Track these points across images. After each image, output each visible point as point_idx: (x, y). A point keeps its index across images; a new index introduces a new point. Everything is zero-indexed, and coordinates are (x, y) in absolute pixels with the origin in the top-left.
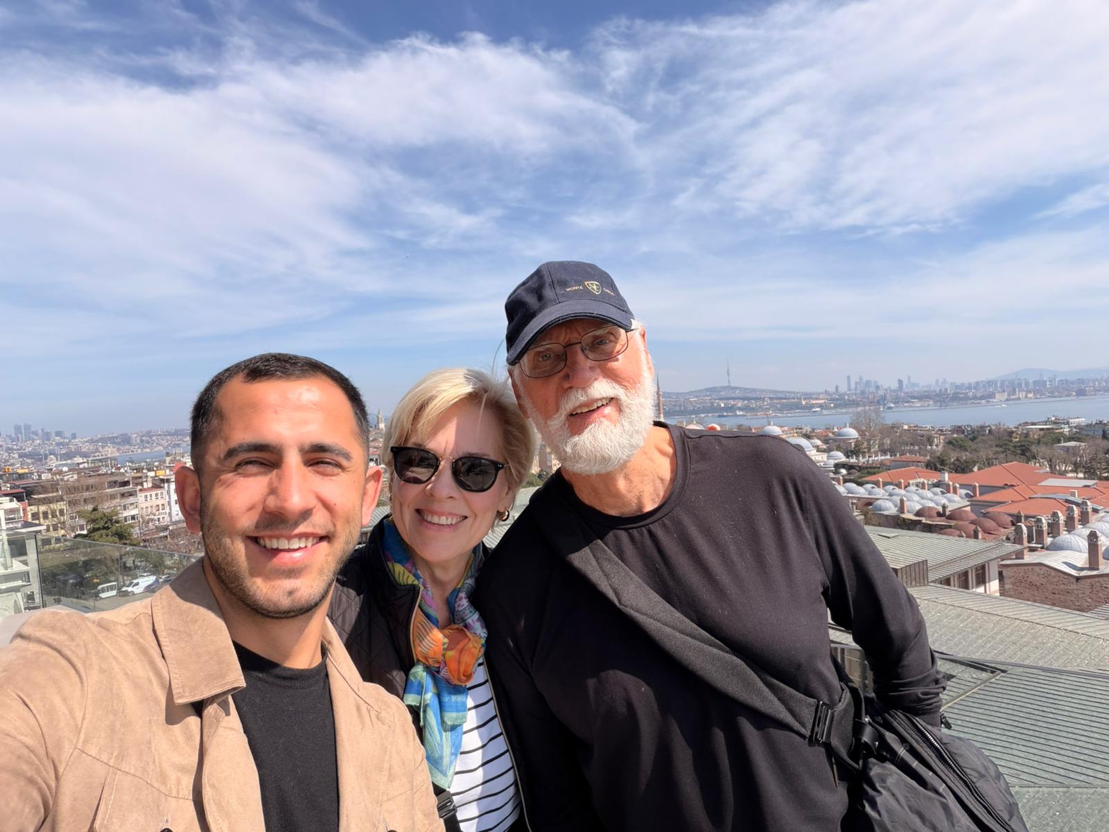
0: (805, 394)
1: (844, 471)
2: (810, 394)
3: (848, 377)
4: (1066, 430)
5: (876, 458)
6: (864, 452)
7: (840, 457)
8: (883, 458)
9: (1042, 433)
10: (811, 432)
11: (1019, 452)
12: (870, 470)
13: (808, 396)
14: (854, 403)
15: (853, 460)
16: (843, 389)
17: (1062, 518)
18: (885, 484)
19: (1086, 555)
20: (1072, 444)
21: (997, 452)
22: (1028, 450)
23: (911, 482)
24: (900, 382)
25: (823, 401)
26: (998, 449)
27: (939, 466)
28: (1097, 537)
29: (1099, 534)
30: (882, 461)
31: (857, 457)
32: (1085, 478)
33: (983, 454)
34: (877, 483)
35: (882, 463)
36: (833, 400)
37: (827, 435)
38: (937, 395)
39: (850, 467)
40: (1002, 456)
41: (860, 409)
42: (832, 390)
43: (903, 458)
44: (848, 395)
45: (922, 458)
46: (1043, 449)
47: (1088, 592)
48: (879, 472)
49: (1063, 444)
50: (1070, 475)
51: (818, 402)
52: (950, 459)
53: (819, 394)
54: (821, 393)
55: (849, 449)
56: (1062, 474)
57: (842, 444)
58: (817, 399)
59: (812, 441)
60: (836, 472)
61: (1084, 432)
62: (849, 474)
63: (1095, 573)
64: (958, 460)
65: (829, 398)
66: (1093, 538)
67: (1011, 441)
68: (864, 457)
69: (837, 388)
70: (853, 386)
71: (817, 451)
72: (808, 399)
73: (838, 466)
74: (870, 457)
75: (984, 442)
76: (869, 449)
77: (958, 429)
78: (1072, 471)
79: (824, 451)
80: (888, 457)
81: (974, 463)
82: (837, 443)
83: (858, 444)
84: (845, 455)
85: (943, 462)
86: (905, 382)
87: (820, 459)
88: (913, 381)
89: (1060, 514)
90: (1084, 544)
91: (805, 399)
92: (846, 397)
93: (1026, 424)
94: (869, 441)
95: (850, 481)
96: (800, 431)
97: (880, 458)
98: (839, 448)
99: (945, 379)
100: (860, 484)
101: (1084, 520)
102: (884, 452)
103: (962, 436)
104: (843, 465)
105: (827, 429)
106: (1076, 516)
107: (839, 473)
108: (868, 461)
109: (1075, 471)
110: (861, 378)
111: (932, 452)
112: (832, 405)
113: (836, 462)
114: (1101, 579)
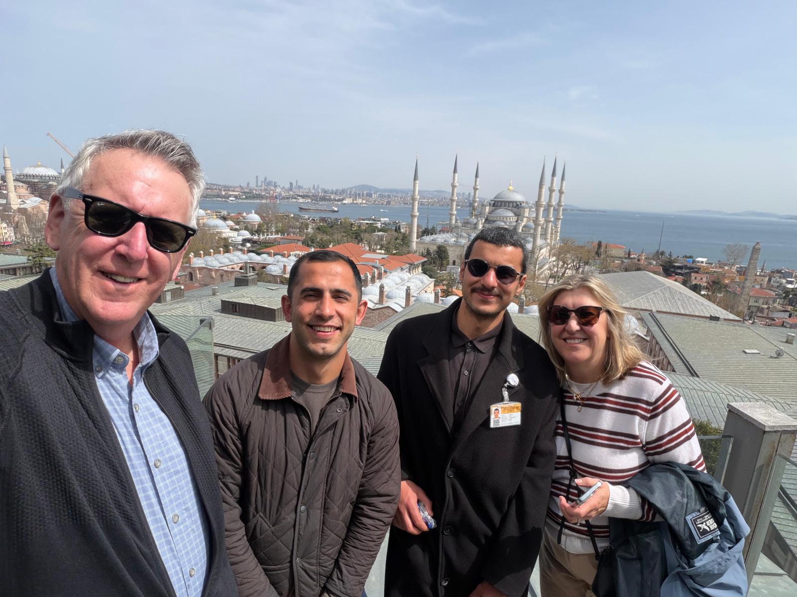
0: (225, 187)
1: (248, 245)
2: (229, 187)
3: (257, 177)
4: (379, 225)
5: (271, 237)
6: (264, 232)
7: (247, 234)
8: (276, 236)
9: (367, 225)
10: (227, 215)
11: (354, 237)
12: (267, 244)
13: (227, 188)
14: (259, 197)
15: (256, 237)
16: (253, 185)
17: (369, 277)
18: (275, 254)
19: (378, 297)
20: (381, 233)
21: (343, 236)
22: (360, 236)
23: (291, 253)
24: (291, 184)
25: (238, 193)
26: (344, 234)
27: (310, 243)
28: (383, 287)
29: (384, 285)
30: (275, 238)
31: (259, 235)
32: (385, 254)
33: (335, 236)
34: (269, 254)
35: (275, 239)
36: (244, 193)
37: (239, 218)
38: (313, 196)
39: (253, 242)
40: (345, 238)
41: (264, 201)
42: (244, 185)
43: (289, 237)
44: (256, 190)
45: (300, 238)
46: (367, 235)
47: (377, 317)
48: (271, 246)
49: (376, 233)
50: (378, 251)
51: (234, 193)
52: (317, 239)
53: (235, 187)
54: (237, 187)
55: (254, 229)
56: (374, 251)
57: (249, 226)
58: (234, 191)
59: (227, 222)
60: (243, 245)
61: (387, 227)
62: (252, 246)
63: (381, 306)
64: (321, 240)
65: (242, 191)
66: (382, 287)
67: (351, 230)
68: (263, 235)
69: (248, 184)
70: (260, 184)
71: (231, 230)
72: (227, 190)
73: (245, 241)
74: (267, 235)
75: (337, 229)
76: (267, 230)
77: (323, 220)
78: (379, 249)
79: (236, 230)
80: (280, 236)
81: (330, 242)
82: (246, 225)
83: (260, 225)
84: (250, 233)
85: (313, 241)
86: (294, 184)
87: (233, 236)
88: (299, 184)
89: (368, 274)
90: (377, 291)
91: (224, 191)
92: (255, 192)
93: (360, 219)
94: (267, 224)
95: (253, 251)
96: (219, 214)
97: (274, 236)
98: (246, 229)
99: (318, 185)
100: (259, 254)
101: (380, 277)
102: (277, 232)
103: (325, 224)
104: (248, 240)
105: (239, 214)
106: (376, 275)
107: (245, 246)
108: (266, 238)
109: (380, 249)
110: (266, 179)
111: (307, 234)
112: (244, 197)
113: (244, 238)
114: (383, 310)
